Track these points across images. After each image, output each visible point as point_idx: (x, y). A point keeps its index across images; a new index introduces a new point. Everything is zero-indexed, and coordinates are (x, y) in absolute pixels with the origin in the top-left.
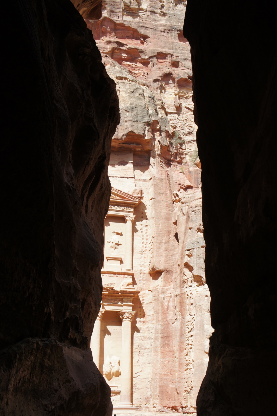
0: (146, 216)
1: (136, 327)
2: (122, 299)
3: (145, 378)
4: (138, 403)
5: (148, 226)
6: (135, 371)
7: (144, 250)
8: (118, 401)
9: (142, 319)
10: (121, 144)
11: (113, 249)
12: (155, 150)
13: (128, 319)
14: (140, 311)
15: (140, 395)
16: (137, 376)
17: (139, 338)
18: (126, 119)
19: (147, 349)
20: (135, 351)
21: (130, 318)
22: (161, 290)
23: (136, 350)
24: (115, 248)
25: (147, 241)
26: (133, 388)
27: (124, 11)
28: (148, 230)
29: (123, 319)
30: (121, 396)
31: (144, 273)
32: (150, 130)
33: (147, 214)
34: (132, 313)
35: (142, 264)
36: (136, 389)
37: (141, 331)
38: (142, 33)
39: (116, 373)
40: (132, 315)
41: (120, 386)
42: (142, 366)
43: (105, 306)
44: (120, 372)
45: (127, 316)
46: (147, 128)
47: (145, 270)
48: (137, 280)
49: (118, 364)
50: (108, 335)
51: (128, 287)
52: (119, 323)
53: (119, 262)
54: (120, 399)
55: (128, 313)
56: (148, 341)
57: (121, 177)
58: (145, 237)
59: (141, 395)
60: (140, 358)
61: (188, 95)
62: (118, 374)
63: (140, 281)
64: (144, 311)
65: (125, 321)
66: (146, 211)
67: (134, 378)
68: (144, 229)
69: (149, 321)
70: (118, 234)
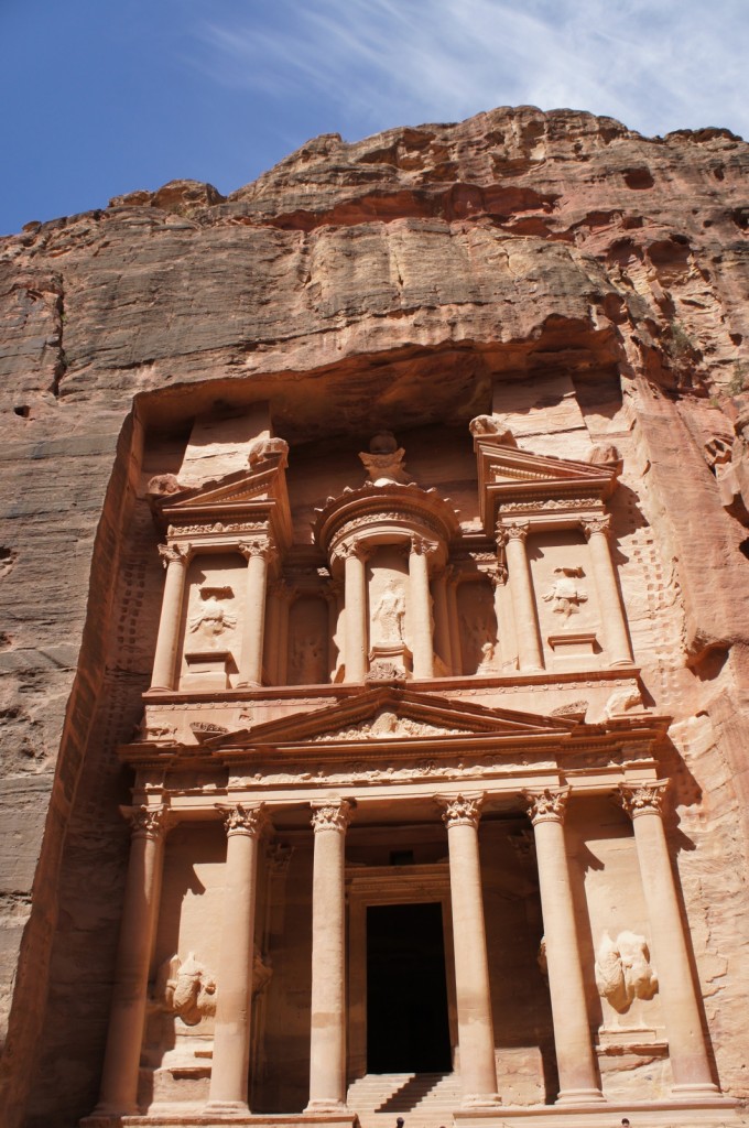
0: (643, 518)
1: (680, 834)
2: (619, 750)
3: (745, 996)
4: (740, 1084)
5: (655, 542)
6: (703, 977)
7: (657, 607)
8: (667, 1079)
9: (694, 808)
10: (534, 354)
11: (563, 616)
12: (629, 361)
13: (648, 808)
14: (684, 783)
15: (738, 1055)
16: (714, 989)
17: (696, 868)
18: (534, 296)
19: (729, 899)
20: (691, 910)
21: (654, 802)
22: (737, 694)
23: (694, 905)
24: (570, 613)
25: (660, 582)
26: (711, 1030)
27: (496, 170)
28: (657, 551)
29: (631, 812)
30: (673, 1062)
31: (673, 670)
32: (602, 311)
33: (643, 512)
34: (658, 788)
35: (659, 644)
36: (719, 1033)
37: (698, 845)
38: (544, 193)
39: (640, 986)
40: (659, 794)
41: (664, 1027)
42: (726, 956)
43: (567, 779)
44: (656, 982)
45: (644, 798)
46: (594, 308)
47: (671, 660)
48: (653, 692)
49: (643, 957)
50: (595, 869)
51: (630, 712)
52: (624, 827)
53: (590, 647)
54: (671, 1072)
55: (645, 788)
56: (730, 871)
57: (551, 434)
58: (653, 570)
59: (742, 1056)
60: (713, 930)
61: (681, 277)
62: (649, 990)
63: (663, 692)
64: (696, 779)
65: (641, 814)
66: (638, 505)
67: (707, 996)
68: (646, 551)
69: (718, 807)
70: (571, 574)
